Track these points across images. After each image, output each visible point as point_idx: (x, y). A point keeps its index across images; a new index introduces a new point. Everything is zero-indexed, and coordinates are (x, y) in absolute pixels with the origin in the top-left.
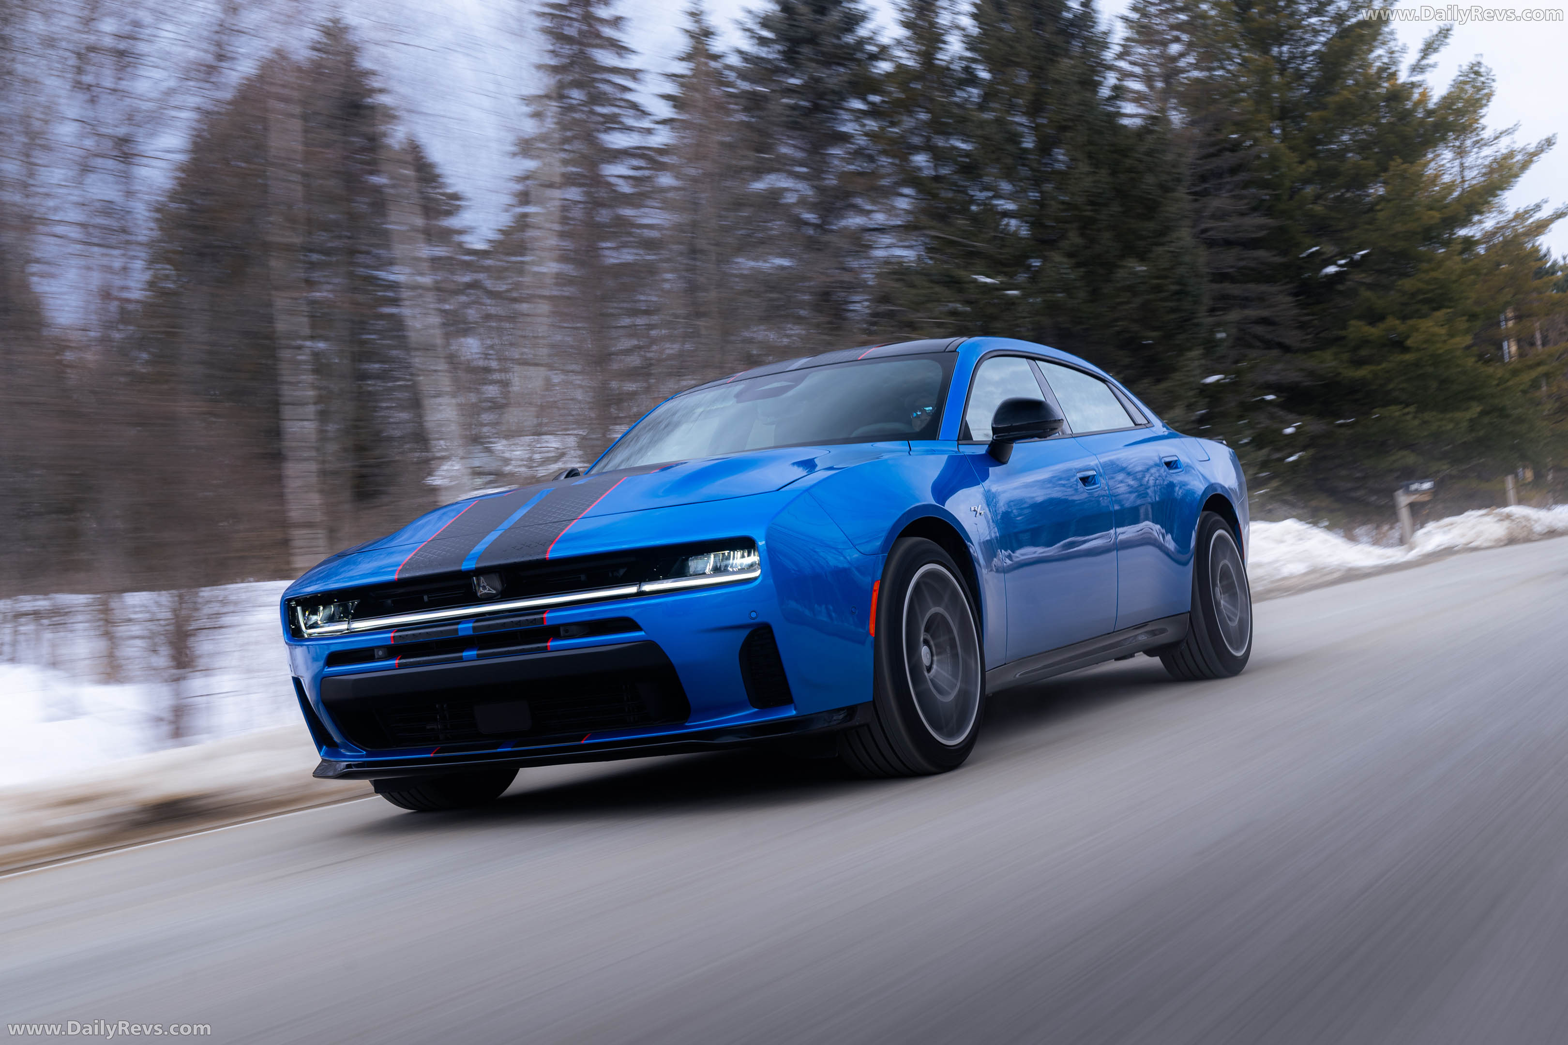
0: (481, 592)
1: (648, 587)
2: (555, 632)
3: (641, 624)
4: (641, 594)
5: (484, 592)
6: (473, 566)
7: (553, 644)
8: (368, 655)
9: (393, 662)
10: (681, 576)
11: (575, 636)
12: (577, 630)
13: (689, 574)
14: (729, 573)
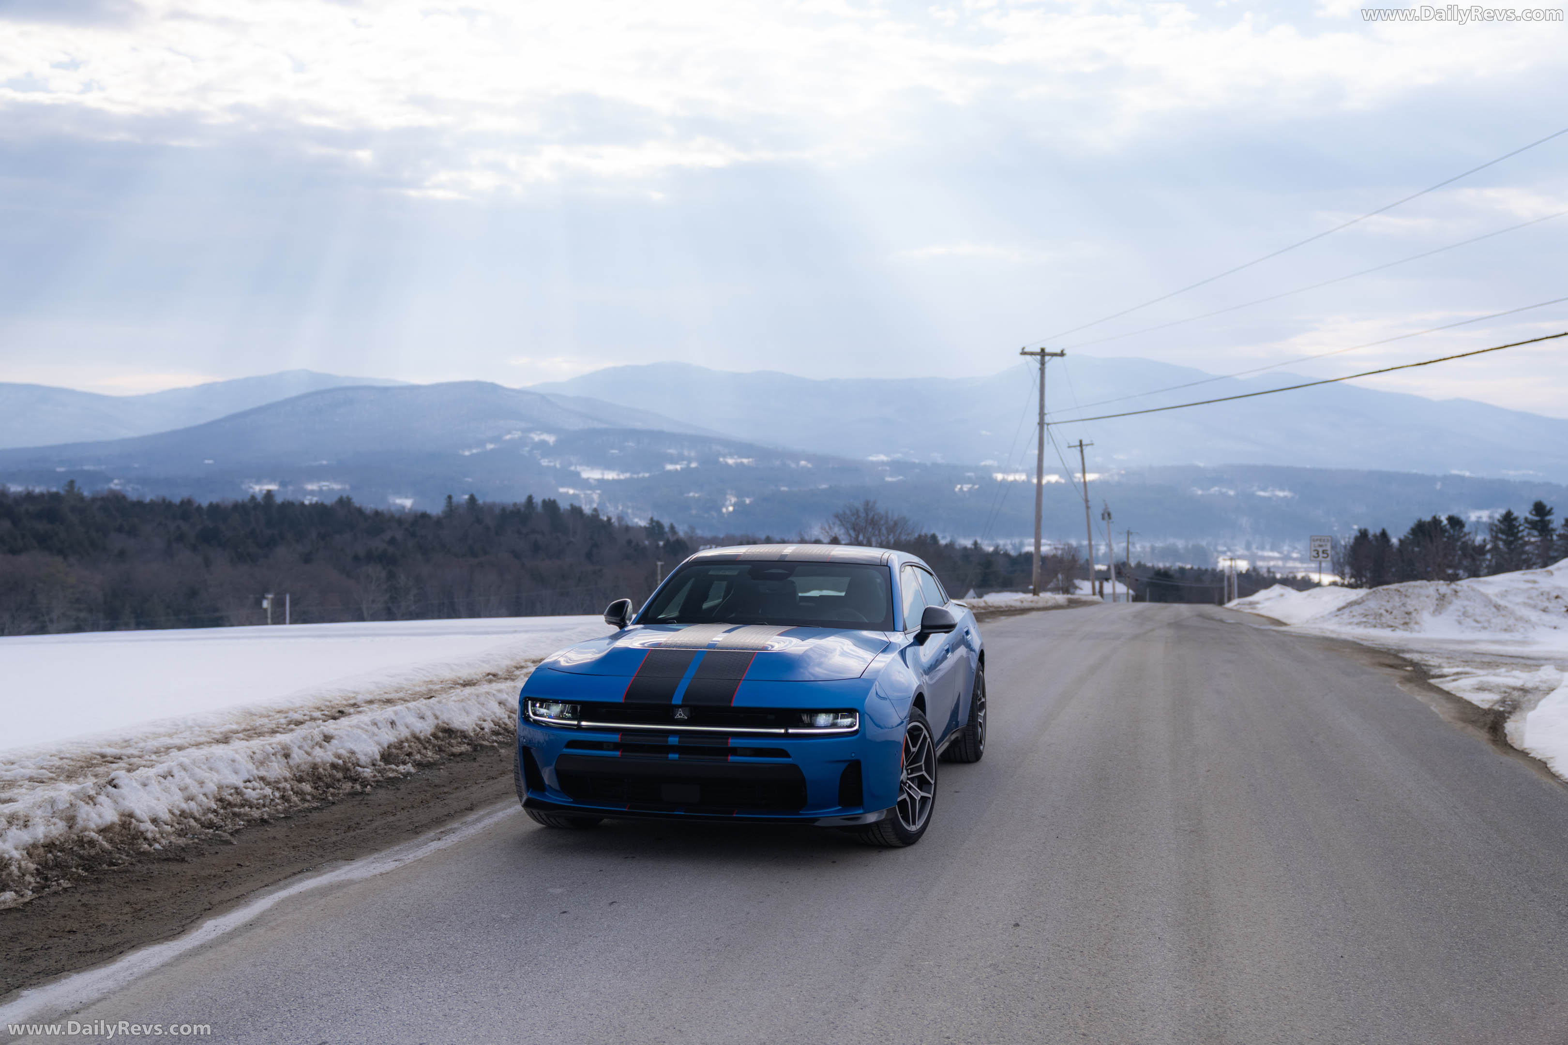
0: (678, 716)
1: (790, 731)
2: (734, 751)
3: (790, 752)
4: (786, 735)
5: (679, 717)
6: (680, 703)
7: (731, 758)
8: (598, 745)
9: (617, 753)
10: (812, 727)
11: (745, 755)
12: (748, 752)
13: (816, 726)
14: (841, 727)
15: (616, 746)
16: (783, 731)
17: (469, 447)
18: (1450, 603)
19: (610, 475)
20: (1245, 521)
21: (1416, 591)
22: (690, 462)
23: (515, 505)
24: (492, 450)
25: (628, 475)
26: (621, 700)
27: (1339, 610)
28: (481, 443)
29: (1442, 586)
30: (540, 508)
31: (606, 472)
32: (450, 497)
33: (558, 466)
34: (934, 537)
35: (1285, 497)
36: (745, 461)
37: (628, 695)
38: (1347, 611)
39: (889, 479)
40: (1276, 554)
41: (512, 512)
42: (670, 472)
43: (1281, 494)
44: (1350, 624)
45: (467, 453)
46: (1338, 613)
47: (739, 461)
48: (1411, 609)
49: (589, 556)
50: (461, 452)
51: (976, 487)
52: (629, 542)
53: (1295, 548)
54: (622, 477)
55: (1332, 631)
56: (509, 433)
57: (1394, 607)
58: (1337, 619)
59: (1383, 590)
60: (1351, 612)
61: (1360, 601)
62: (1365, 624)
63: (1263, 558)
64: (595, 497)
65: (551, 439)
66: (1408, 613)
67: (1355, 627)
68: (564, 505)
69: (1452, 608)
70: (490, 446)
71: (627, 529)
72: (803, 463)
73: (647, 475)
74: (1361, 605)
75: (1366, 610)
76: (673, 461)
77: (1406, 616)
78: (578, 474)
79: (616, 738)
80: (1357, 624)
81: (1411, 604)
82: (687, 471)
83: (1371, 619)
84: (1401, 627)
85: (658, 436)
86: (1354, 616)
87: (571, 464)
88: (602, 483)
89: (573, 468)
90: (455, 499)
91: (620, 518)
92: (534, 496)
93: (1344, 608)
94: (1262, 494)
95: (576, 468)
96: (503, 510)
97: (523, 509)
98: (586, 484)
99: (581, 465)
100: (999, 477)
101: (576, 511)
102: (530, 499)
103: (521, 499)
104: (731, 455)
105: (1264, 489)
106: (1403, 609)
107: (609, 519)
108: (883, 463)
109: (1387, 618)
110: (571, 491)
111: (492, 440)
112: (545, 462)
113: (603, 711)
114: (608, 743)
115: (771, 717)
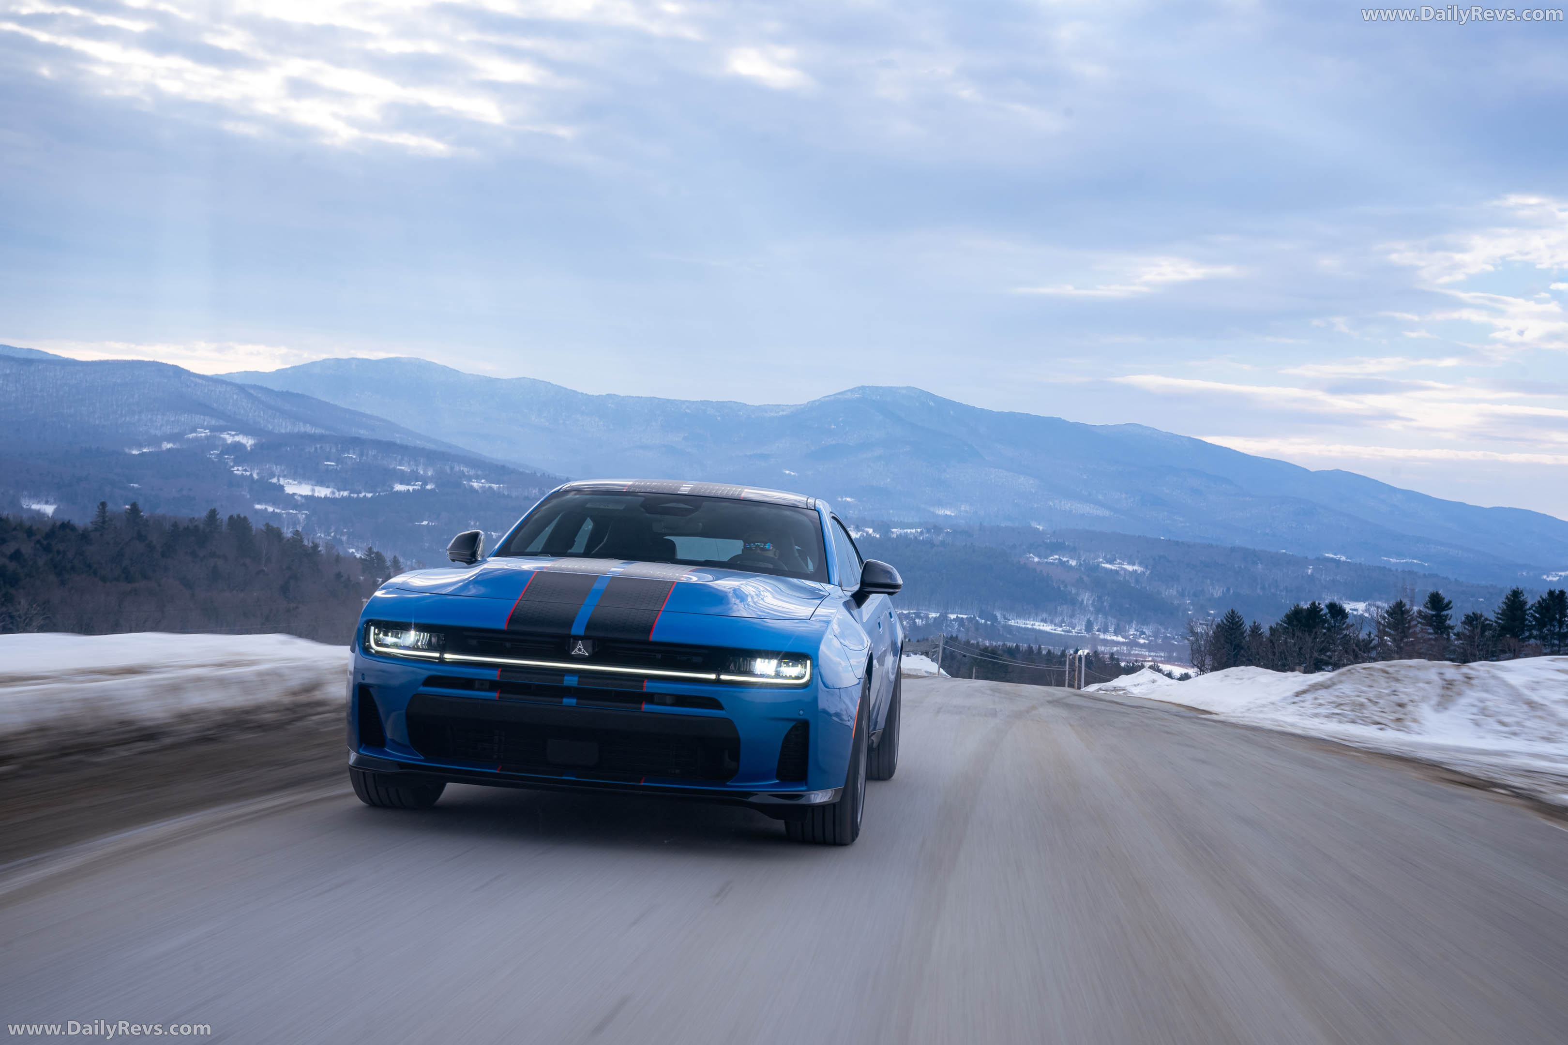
0: (575, 652)
2: (650, 698)
3: (722, 705)
4: (718, 682)
5: (579, 652)
6: (583, 633)
7: (646, 707)
8: (468, 683)
9: (494, 695)
10: (750, 673)
11: (664, 704)
12: (668, 700)
13: (756, 673)
14: (786, 677)
15: (493, 685)
16: (713, 676)
17: (140, 445)
18: (1460, 694)
19: (322, 492)
20: (1086, 598)
21: (1412, 673)
22: (425, 483)
23: (192, 520)
24: (169, 450)
25: (345, 494)
26: (503, 626)
27: (1298, 694)
28: (155, 441)
29: (1450, 670)
30: (224, 527)
31: (317, 488)
32: (103, 504)
33: (255, 476)
35: (1135, 571)
36: (495, 486)
37: (513, 619)
38: (1309, 697)
40: (1120, 639)
41: (186, 529)
42: (399, 493)
43: (1130, 568)
44: (1316, 715)
45: (135, 452)
46: (1297, 699)
47: (486, 485)
48: (1405, 699)
49: (284, 589)
50: (127, 450)
52: (339, 575)
53: (1143, 633)
54: (337, 495)
55: (1292, 725)
56: (194, 430)
57: (1380, 696)
58: (1295, 707)
59: (1364, 669)
60: (1316, 699)
61: (1329, 683)
62: (1340, 717)
63: (1105, 642)
64: (302, 517)
65: (248, 442)
66: (1401, 705)
67: (1324, 720)
68: (257, 525)
69: (1463, 701)
70: (167, 446)
71: (338, 559)
73: (369, 495)
74: (1330, 690)
75: (1338, 696)
76: (404, 479)
77: (1399, 708)
78: (281, 488)
79: (494, 675)
80: (1327, 717)
81: (1406, 691)
82: (422, 491)
83: (1347, 711)
84: (1392, 725)
85: (388, 447)
86: (1321, 705)
87: (273, 475)
88: (310, 500)
89: (274, 480)
90: (110, 507)
91: (329, 546)
92: (219, 510)
93: (1304, 692)
94: (1108, 566)
95: (279, 480)
96: (175, 525)
97: (201, 526)
98: (290, 501)
99: (285, 477)
101: (273, 533)
102: (213, 514)
103: (202, 514)
104: (478, 478)
105: (1111, 562)
106: (1393, 698)
107: (316, 546)
109: (1371, 711)
110: (270, 509)
111: (170, 438)
112: (238, 471)
113: (474, 642)
114: (482, 681)
115: (697, 660)
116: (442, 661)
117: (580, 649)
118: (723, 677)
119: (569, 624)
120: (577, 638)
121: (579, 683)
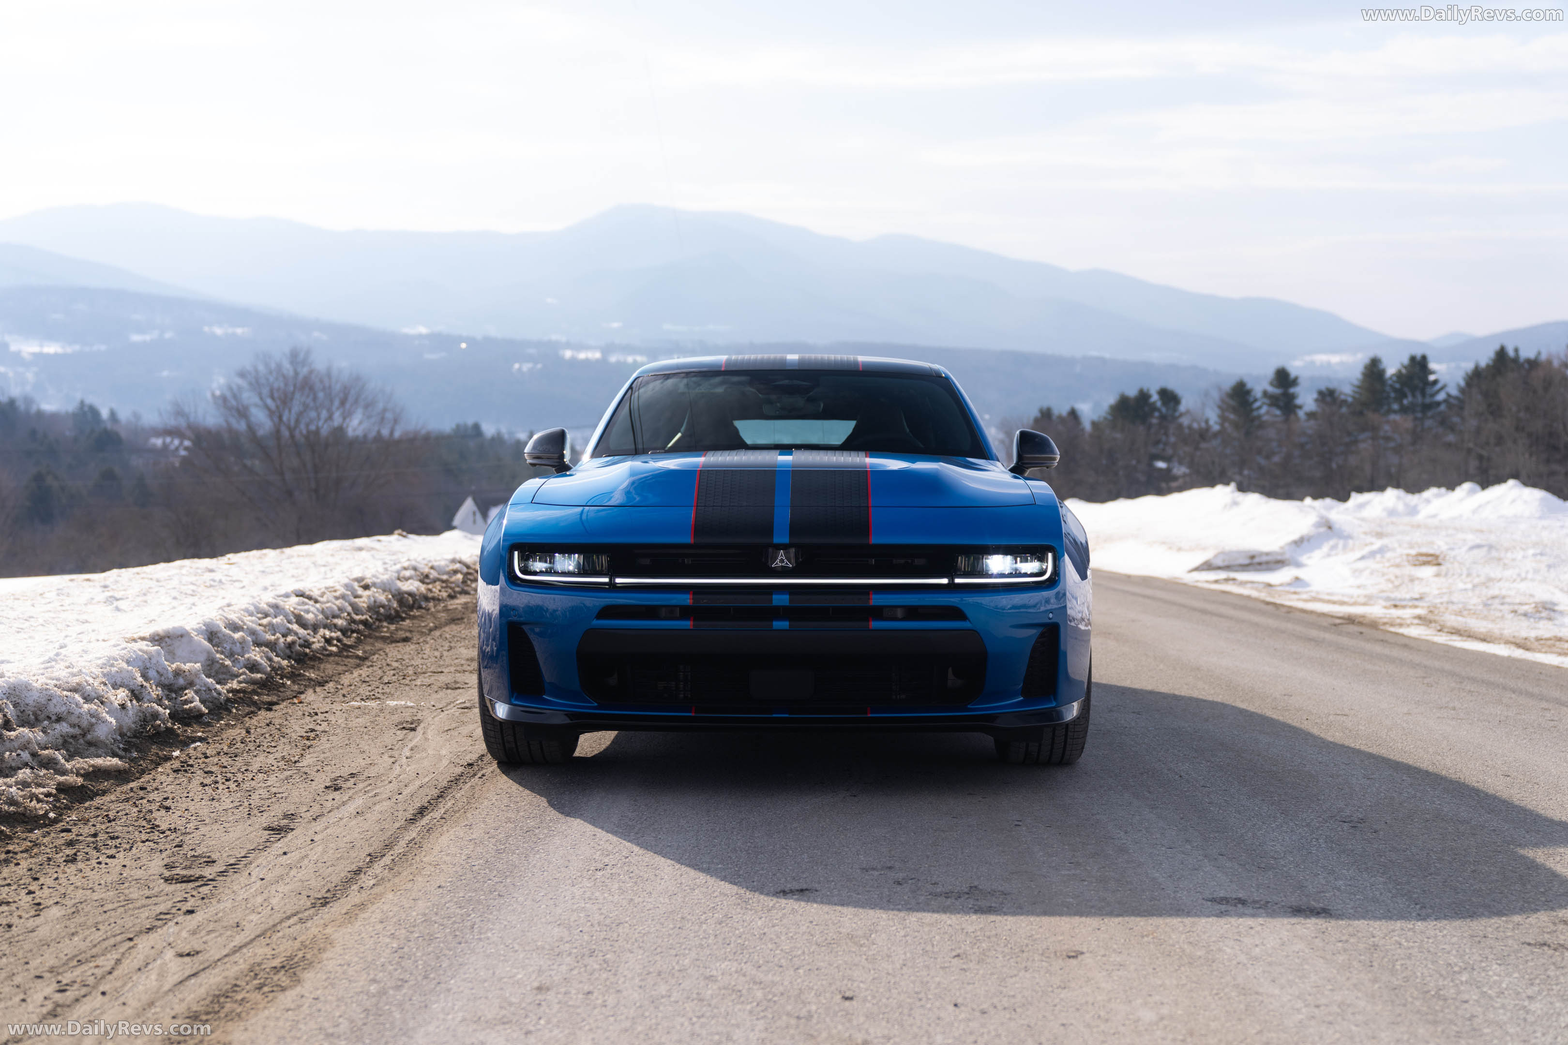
0: (777, 564)
2: (878, 613)
3: (965, 611)
4: (952, 587)
5: (780, 564)
6: (786, 540)
7: (875, 624)
8: (651, 612)
9: (687, 624)
10: (984, 574)
11: (895, 619)
12: (899, 613)
13: (990, 573)
14: (1026, 575)
15: (685, 612)
16: (945, 581)
26: (688, 539)
34: (477, 427)
36: (239, 331)
37: (698, 529)
39: (428, 356)
47: (230, 330)
51: (539, 366)
72: (316, 334)
79: (686, 599)
95: (4, 337)
99: (10, 333)
100: (568, 354)
104: (220, 323)
108: (421, 336)
113: (646, 562)
114: (671, 608)
115: (919, 562)
116: (612, 586)
117: (781, 560)
118: (958, 581)
119: (768, 530)
120: (779, 547)
121: (791, 601)
